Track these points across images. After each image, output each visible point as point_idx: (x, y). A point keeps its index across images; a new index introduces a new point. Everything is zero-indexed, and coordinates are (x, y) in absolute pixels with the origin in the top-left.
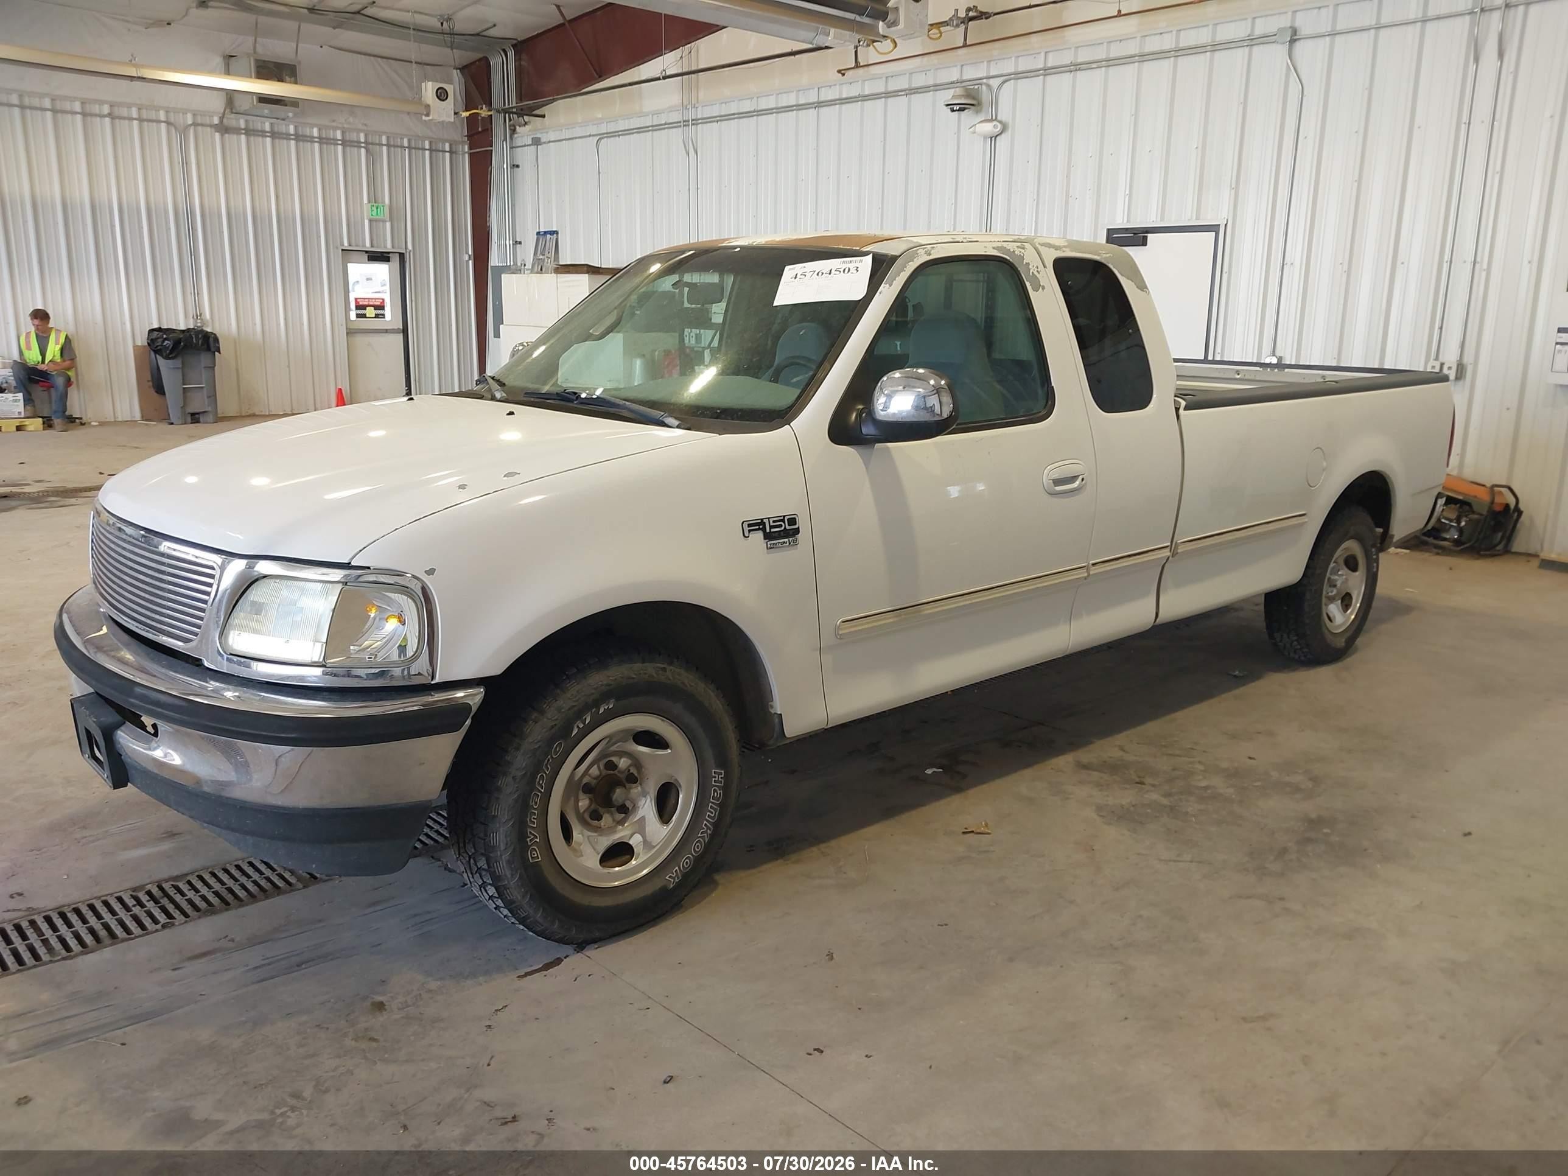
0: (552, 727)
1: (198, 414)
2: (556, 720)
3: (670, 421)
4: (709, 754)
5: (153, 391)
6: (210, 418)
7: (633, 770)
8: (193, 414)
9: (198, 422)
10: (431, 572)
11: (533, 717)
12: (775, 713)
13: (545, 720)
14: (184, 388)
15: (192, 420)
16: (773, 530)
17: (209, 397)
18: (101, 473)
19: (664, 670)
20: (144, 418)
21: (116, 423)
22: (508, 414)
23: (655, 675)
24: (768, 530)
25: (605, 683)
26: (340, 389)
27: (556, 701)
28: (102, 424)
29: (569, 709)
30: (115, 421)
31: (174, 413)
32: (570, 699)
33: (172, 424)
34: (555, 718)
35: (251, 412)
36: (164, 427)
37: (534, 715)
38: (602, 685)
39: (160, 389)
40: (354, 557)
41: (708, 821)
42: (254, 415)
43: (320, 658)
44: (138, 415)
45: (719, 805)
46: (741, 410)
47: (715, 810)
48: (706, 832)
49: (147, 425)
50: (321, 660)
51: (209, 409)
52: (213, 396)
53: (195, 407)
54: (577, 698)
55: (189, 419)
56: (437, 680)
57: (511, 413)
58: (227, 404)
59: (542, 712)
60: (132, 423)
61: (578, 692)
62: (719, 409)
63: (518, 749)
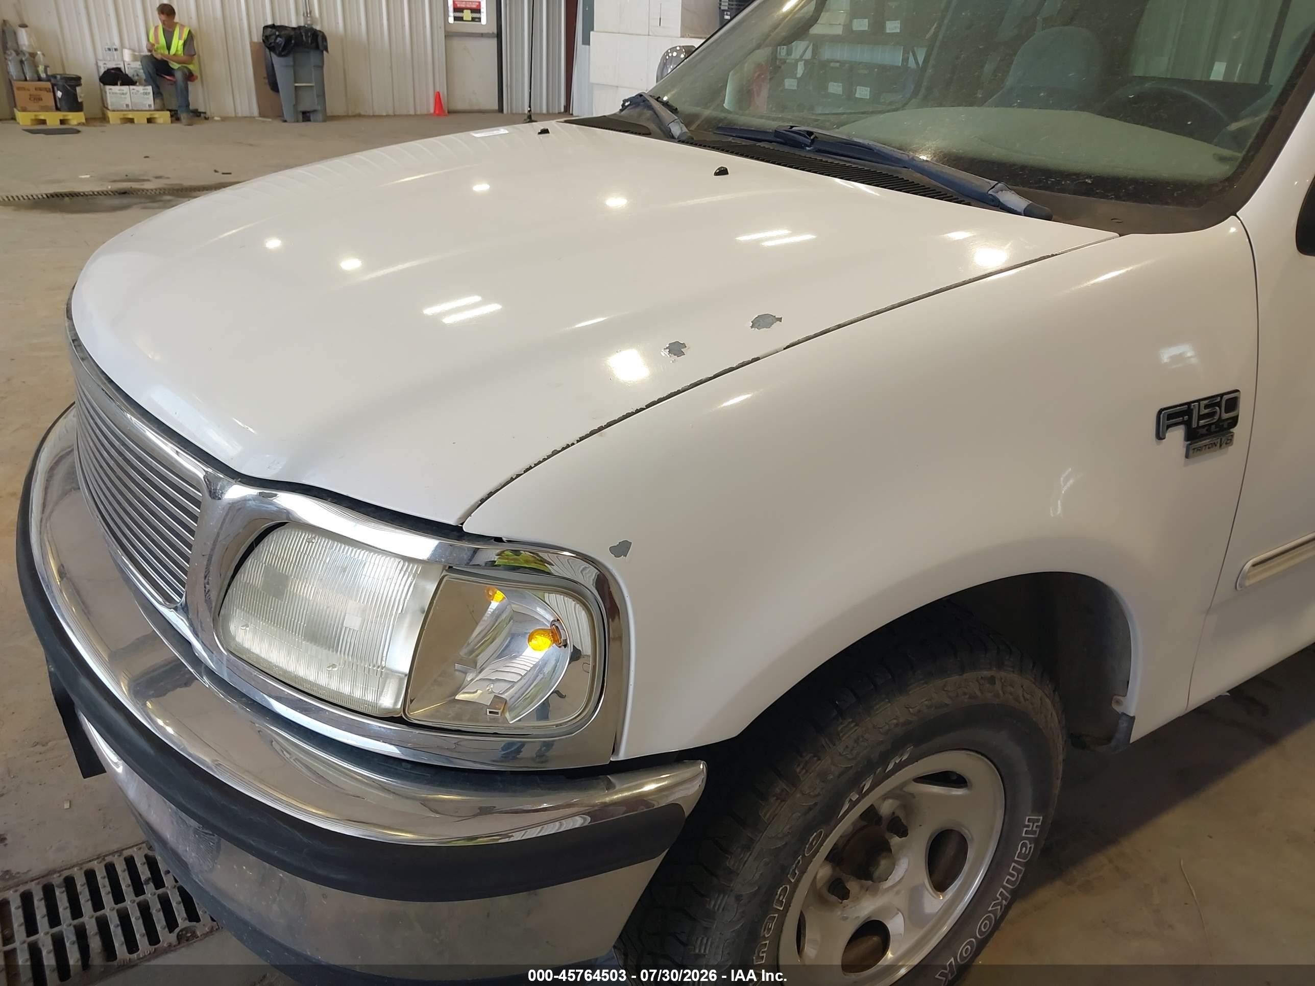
0: (810, 809)
1: (309, 112)
2: (819, 794)
3: (1009, 197)
4: (1027, 793)
5: (268, 88)
6: (320, 116)
7: (901, 814)
8: (304, 113)
9: (309, 120)
10: (621, 549)
11: (778, 790)
12: (1124, 714)
13: (798, 795)
14: (296, 87)
15: (303, 117)
16: (1202, 422)
17: (318, 96)
18: (216, 171)
19: (992, 680)
20: (262, 114)
21: (236, 118)
22: (716, 174)
23: (978, 693)
24: (1194, 425)
25: (902, 720)
26: (439, 93)
27: (819, 759)
28: (224, 119)
29: (839, 777)
30: (236, 117)
31: (287, 111)
32: (840, 754)
33: (285, 121)
34: (816, 792)
35: (357, 112)
36: (278, 124)
37: (781, 786)
38: (897, 725)
39: (275, 87)
40: (469, 513)
41: (1004, 888)
42: (359, 116)
43: (396, 702)
44: (256, 112)
45: (1026, 865)
46: (1134, 181)
47: (1019, 871)
48: (1000, 904)
49: (263, 122)
50: (399, 706)
51: (319, 108)
52: (322, 95)
53: (305, 106)
54: (855, 752)
55: (301, 117)
56: (622, 756)
57: (723, 172)
58: (334, 105)
59: (794, 781)
60: (250, 119)
61: (856, 741)
62: (1090, 177)
63: (748, 847)
